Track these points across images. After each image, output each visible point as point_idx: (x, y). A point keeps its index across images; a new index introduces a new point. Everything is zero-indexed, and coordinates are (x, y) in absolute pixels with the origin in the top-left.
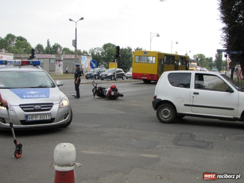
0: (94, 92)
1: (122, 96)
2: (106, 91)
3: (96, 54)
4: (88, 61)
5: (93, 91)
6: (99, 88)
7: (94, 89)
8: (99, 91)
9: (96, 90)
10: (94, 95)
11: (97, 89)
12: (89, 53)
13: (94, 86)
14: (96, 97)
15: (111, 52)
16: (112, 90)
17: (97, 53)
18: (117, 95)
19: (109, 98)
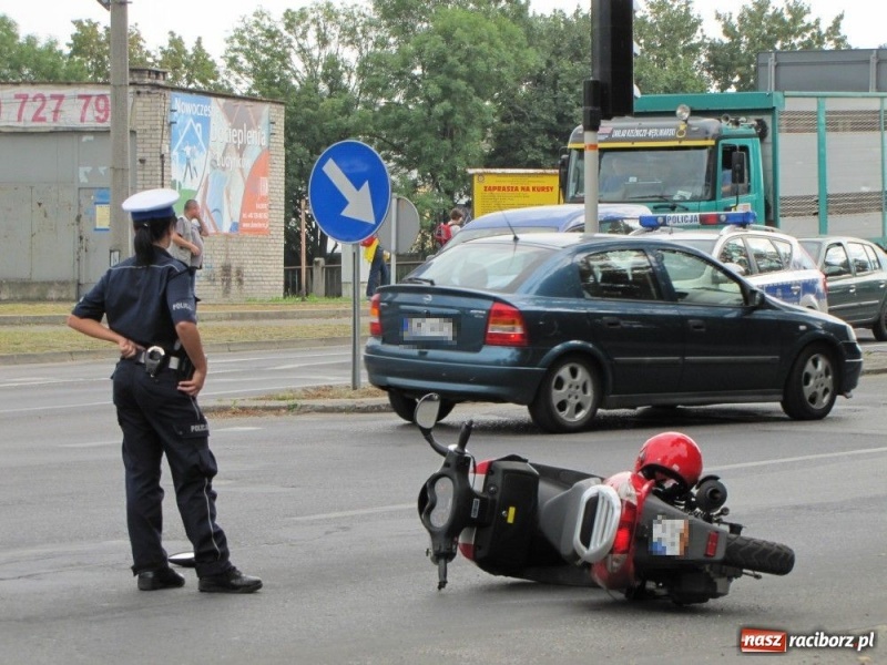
0: (442, 515)
1: (777, 561)
2: (593, 504)
3: (313, 78)
4: (241, 150)
5: (426, 503)
6: (490, 469)
7: (434, 480)
8: (491, 507)
9: (464, 496)
10: (443, 556)
11: (477, 482)
12: (233, 62)
13: (442, 452)
14: (466, 572)
15: (468, 58)
16: (656, 501)
17: (312, 63)
18: (720, 554)
19: (620, 596)
